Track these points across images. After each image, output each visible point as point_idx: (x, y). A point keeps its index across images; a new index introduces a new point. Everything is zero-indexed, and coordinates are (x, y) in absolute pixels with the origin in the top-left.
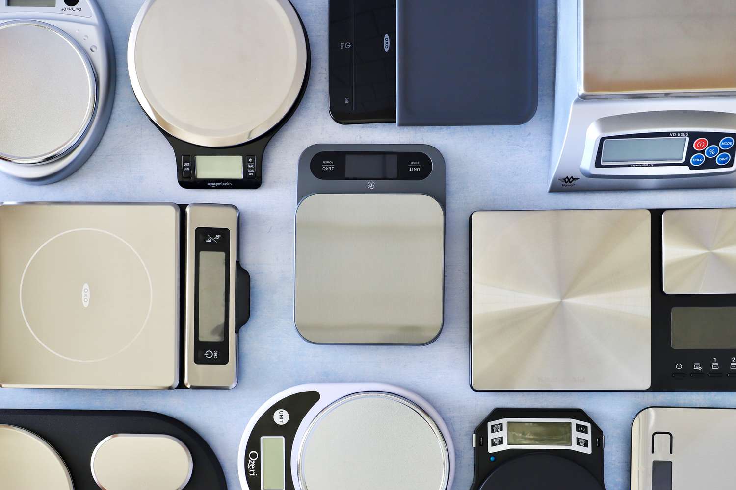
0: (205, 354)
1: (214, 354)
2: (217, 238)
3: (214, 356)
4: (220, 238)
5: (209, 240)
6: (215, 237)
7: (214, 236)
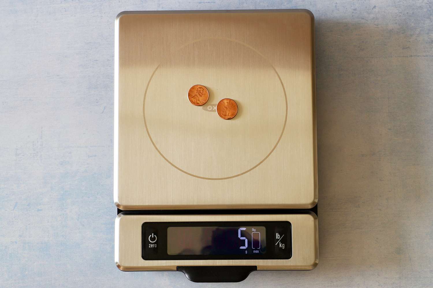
0: (153, 234)
1: (153, 243)
2: (280, 245)
3: (151, 243)
4: (281, 248)
5: (278, 236)
6: (282, 243)
7: (282, 241)
